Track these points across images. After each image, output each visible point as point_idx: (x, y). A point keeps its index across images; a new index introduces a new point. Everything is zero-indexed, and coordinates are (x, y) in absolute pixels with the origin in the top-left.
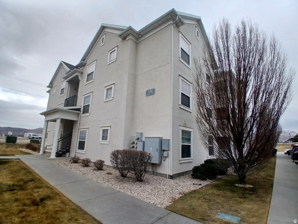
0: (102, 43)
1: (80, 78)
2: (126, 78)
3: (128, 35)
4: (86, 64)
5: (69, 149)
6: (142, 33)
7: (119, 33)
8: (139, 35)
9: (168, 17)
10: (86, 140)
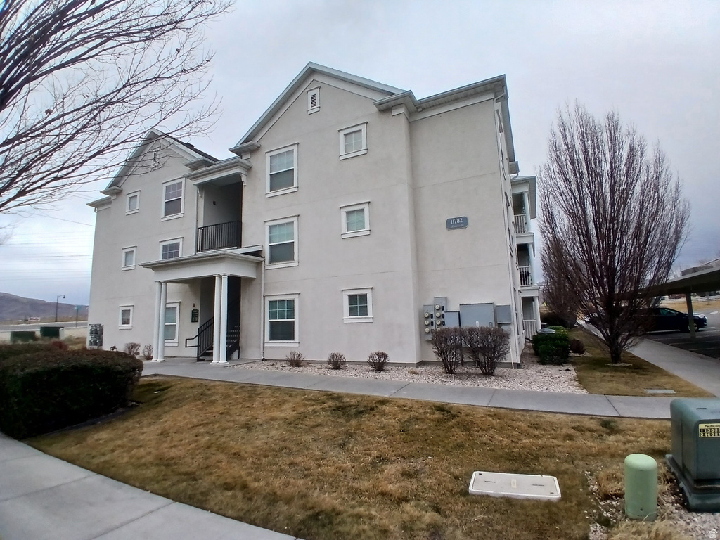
0: (310, 108)
1: (244, 179)
2: (402, 193)
3: (398, 106)
4: (259, 147)
5: (238, 342)
6: (424, 106)
7: (379, 98)
8: (417, 108)
9: (489, 87)
10: (296, 320)
